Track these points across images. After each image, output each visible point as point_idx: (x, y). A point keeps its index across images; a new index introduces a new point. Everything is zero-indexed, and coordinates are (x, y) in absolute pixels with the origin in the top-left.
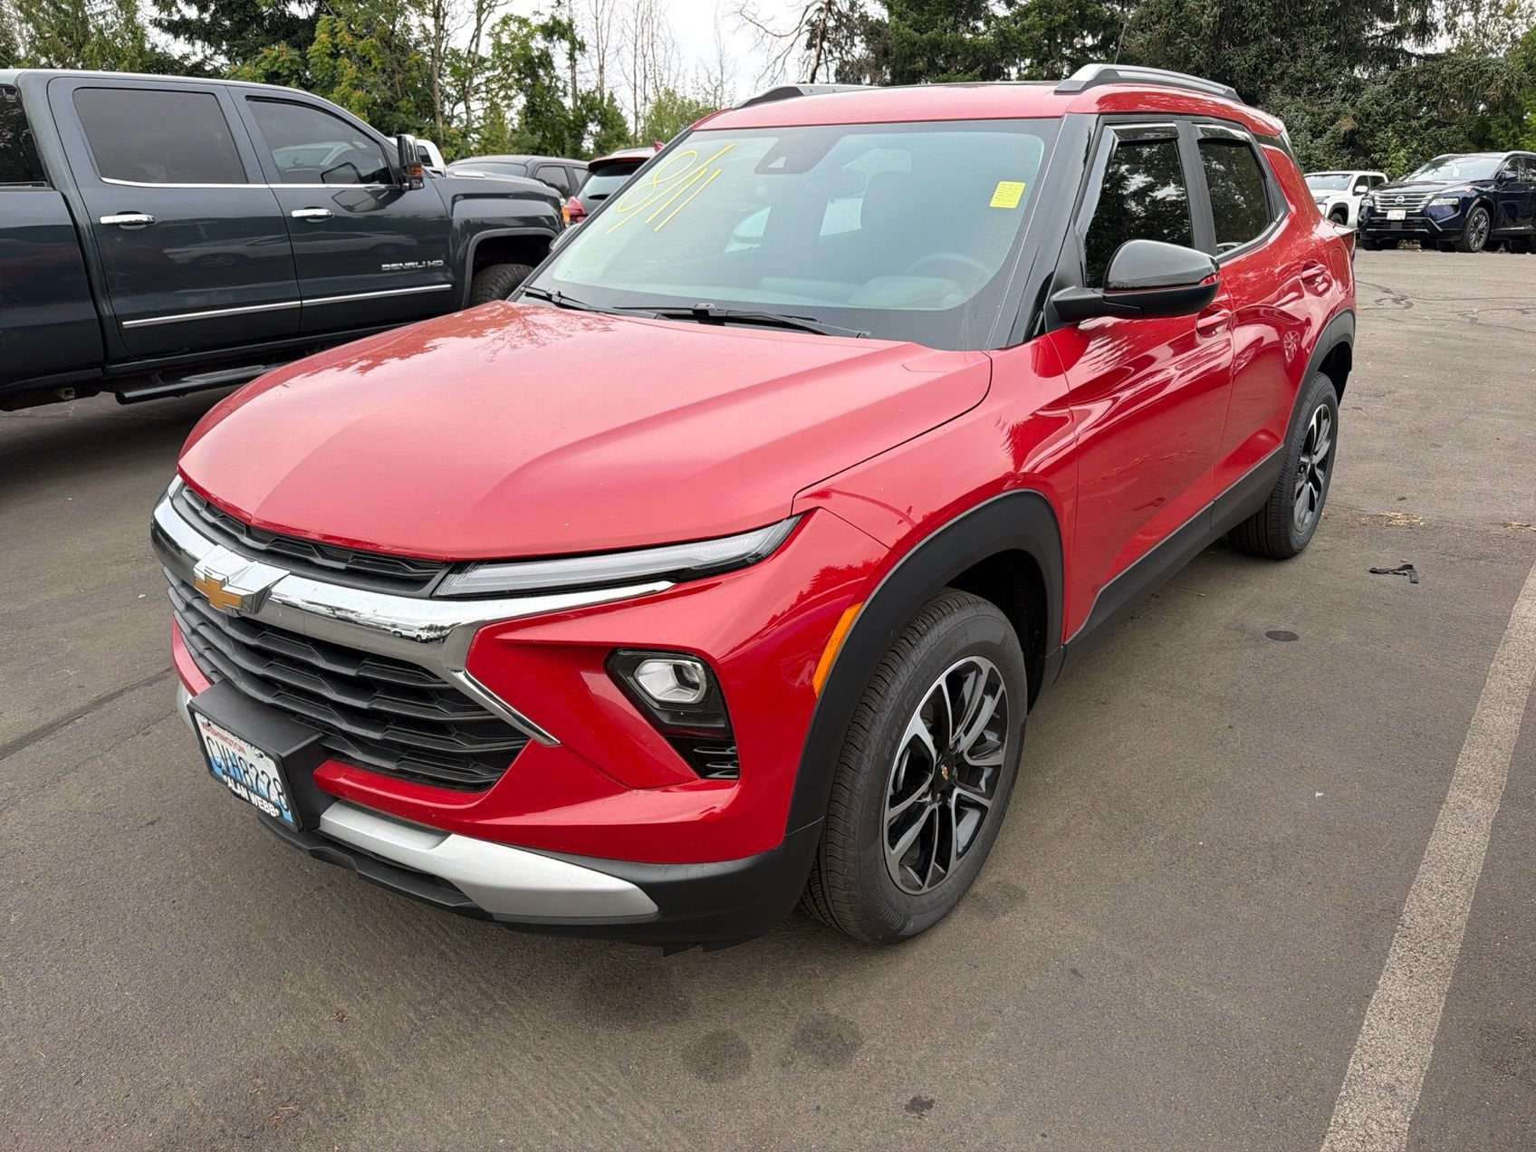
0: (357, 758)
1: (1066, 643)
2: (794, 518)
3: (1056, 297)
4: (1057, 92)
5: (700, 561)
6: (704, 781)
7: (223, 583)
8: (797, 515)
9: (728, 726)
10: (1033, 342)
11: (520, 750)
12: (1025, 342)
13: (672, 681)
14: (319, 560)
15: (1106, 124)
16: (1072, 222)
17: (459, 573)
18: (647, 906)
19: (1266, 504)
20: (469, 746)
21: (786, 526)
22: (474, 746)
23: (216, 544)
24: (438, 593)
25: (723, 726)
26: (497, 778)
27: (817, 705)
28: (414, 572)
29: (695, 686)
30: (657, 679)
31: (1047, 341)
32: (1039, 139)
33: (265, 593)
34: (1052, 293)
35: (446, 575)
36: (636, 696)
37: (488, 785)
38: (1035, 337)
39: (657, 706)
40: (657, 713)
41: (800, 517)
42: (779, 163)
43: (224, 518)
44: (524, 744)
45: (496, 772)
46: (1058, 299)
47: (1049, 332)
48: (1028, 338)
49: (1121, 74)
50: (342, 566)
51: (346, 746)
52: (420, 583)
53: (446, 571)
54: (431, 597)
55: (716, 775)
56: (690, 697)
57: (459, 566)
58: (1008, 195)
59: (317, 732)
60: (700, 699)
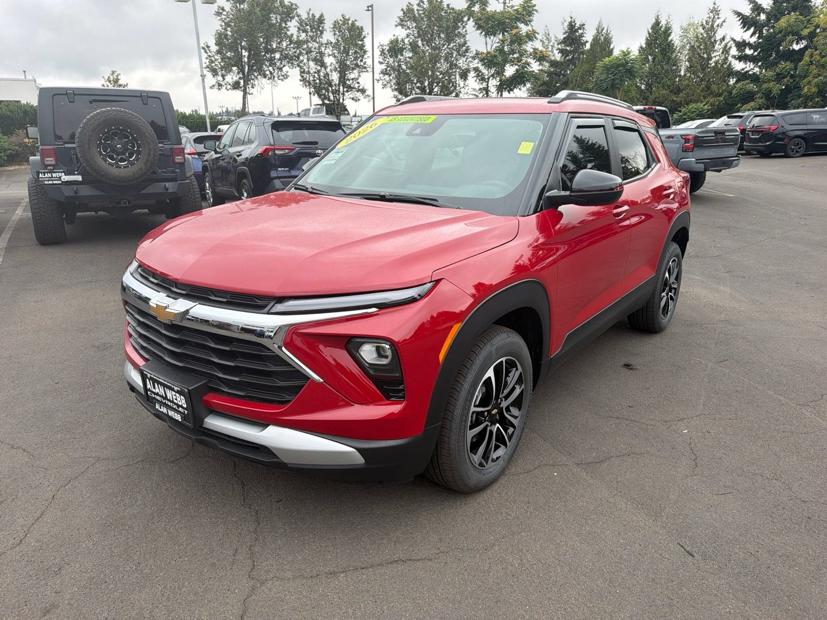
0: (225, 390)
1: (551, 357)
2: (432, 283)
3: (547, 194)
4: (549, 102)
5: (389, 299)
6: (389, 402)
7: (166, 308)
8: (433, 281)
9: (401, 376)
10: (537, 214)
11: (305, 385)
12: (533, 214)
13: (375, 355)
14: (213, 298)
15: (571, 118)
16: (556, 161)
17: (281, 303)
18: (360, 460)
19: (647, 303)
20: (281, 383)
21: (429, 285)
22: (284, 383)
23: (159, 292)
24: (271, 311)
25: (398, 375)
26: (293, 399)
27: (441, 367)
28: (259, 302)
29: (386, 357)
30: (368, 353)
31: (543, 215)
32: (540, 123)
33: (187, 311)
34: (546, 193)
35: (274, 304)
36: (358, 361)
37: (289, 401)
38: (539, 212)
39: (367, 365)
40: (368, 369)
41: (434, 283)
42: (418, 131)
43: (163, 281)
44: (307, 383)
45: (292, 396)
46: (549, 195)
47: (545, 210)
48: (535, 212)
49: (578, 95)
50: (225, 300)
51: (220, 386)
52: (264, 307)
53: (274, 302)
54: (268, 313)
55: (394, 399)
56: (384, 362)
57: (281, 299)
58: (526, 148)
59: (206, 379)
60: (388, 363)
